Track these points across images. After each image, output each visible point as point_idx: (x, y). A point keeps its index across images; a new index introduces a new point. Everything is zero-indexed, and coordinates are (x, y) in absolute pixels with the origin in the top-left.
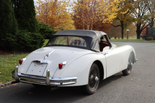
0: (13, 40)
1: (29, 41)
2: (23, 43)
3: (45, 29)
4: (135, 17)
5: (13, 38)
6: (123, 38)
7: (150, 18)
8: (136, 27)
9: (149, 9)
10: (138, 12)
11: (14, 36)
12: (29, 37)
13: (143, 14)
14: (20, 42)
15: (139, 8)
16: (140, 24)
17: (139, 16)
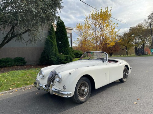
0: (55, 59)
1: (63, 60)
2: (60, 60)
3: (79, 53)
4: (134, 44)
5: (55, 58)
6: (127, 55)
7: (142, 44)
8: (135, 49)
9: (141, 39)
10: (135, 41)
11: (56, 57)
12: (64, 57)
13: (138, 42)
14: (59, 60)
15: (135, 39)
16: (137, 47)
17: (136, 43)
